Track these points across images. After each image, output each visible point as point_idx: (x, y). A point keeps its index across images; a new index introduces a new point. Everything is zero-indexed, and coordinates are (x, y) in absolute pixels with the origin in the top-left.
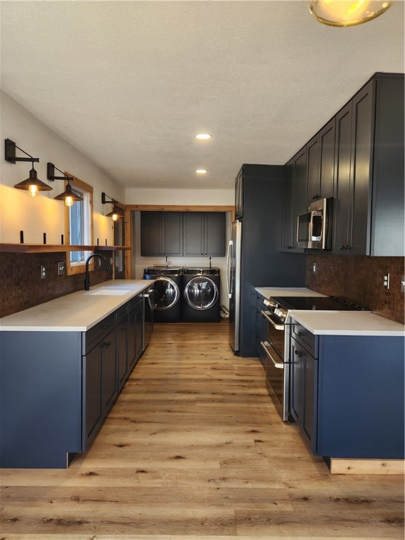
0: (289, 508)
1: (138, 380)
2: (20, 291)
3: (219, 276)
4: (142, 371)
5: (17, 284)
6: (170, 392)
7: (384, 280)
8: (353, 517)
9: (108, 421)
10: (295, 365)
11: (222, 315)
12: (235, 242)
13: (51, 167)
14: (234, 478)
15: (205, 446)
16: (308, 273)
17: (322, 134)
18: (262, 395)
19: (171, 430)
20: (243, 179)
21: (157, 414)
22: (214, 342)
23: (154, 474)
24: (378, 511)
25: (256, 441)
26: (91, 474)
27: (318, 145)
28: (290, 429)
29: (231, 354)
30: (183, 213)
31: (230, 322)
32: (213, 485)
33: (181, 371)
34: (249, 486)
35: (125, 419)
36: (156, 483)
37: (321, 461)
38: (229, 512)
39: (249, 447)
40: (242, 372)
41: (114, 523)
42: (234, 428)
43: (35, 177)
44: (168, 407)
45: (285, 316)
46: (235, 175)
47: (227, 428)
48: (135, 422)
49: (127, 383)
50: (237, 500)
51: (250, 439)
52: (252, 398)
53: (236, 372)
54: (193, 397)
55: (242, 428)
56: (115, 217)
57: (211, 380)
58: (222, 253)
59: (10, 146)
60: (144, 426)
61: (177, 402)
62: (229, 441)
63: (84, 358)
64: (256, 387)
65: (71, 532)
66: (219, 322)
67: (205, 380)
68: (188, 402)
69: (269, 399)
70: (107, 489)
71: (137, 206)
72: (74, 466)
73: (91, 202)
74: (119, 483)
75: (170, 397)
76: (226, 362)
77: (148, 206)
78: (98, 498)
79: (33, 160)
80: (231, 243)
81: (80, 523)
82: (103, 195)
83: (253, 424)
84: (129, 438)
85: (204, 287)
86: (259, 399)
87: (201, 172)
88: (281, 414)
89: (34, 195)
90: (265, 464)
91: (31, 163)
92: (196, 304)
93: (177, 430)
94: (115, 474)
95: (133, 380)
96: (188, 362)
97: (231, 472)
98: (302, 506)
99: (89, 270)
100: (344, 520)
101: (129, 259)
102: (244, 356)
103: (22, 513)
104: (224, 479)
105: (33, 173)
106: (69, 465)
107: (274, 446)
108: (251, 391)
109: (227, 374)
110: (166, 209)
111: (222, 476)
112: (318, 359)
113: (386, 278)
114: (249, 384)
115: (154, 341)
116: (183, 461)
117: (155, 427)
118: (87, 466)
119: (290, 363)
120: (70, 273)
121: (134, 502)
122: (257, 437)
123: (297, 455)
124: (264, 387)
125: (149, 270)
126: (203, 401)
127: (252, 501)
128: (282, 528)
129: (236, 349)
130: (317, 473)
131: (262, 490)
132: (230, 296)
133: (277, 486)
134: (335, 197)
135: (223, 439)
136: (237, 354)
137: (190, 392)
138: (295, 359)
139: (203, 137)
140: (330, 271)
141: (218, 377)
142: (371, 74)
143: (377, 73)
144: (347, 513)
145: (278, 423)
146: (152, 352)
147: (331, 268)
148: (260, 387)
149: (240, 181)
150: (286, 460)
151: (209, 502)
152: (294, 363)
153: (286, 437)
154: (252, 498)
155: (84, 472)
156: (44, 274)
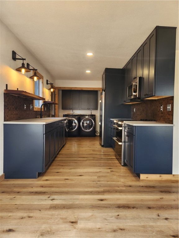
0: (124, 188)
1: (62, 154)
2: (17, 112)
3: (95, 117)
4: (64, 151)
5: (16, 109)
6: (76, 157)
7: (161, 108)
8: (148, 191)
9: (51, 166)
10: (126, 143)
11: (96, 134)
12: (102, 101)
13: (28, 65)
14: (102, 181)
15: (91, 172)
16: (132, 113)
17: (137, 53)
18: (114, 159)
19: (77, 168)
20: (105, 75)
21: (71, 164)
22: (93, 143)
23: (72, 180)
24: (157, 189)
25: (111, 171)
26: (47, 180)
27: (136, 58)
28: (125, 168)
29: (100, 147)
30: (80, 91)
31: (100, 137)
32: (94, 183)
33: (80, 152)
34: (109, 183)
35: (58, 165)
36: (73, 182)
37: (136, 176)
38: (101, 189)
39: (108, 173)
40: (105, 152)
41: (57, 193)
42: (103, 168)
43: (24, 66)
44: (75, 162)
45: (122, 124)
46: (102, 73)
47: (100, 167)
48: (62, 166)
49: (58, 155)
50: (104, 187)
51: (109, 170)
52: (109, 159)
53: (103, 152)
54: (86, 159)
55: (105, 168)
56: (52, 90)
57: (93, 154)
58: (96, 109)
59: (14, 53)
60: (66, 167)
61: (79, 160)
62: (100, 171)
63: (44, 135)
64: (111, 156)
65: (41, 195)
66: (95, 137)
67: (90, 154)
68: (83, 160)
69: (116, 159)
70: (54, 184)
71: (60, 88)
72: (40, 178)
73: (43, 83)
74: (58, 182)
75: (76, 159)
76: (99, 149)
77: (65, 87)
78: (51, 186)
79: (23, 59)
80: (100, 101)
81: (44, 193)
82: (47, 81)
83: (110, 167)
84: (61, 170)
85: (88, 123)
86: (112, 160)
87: (88, 72)
88: (121, 164)
89: (23, 73)
90: (115, 177)
91: (22, 60)
92: (85, 129)
93: (79, 168)
94: (56, 180)
95: (60, 154)
96: (83, 149)
97: (102, 179)
98: (129, 188)
99: (42, 111)
100: (145, 192)
101: (57, 110)
102: (106, 147)
103: (21, 191)
104: (99, 181)
105: (23, 64)
106: (38, 177)
107: (118, 172)
108: (109, 157)
109: (99, 152)
110: (73, 89)
111: (98, 180)
112: (135, 135)
113: (161, 107)
114: (108, 155)
115: (68, 143)
116: (83, 177)
117: (70, 167)
118: (45, 178)
119: (124, 142)
120: (35, 110)
121: (65, 187)
122: (112, 170)
123: (127, 175)
124: (114, 156)
125: (65, 115)
126: (89, 160)
127: (110, 187)
128: (121, 193)
129: (103, 144)
130: (135, 180)
131: (114, 184)
132: (100, 123)
133: (119, 183)
134: (142, 76)
135: (98, 170)
136: (103, 146)
137: (84, 158)
138: (126, 140)
139: (90, 54)
140: (141, 110)
141: (95, 153)
142: (155, 27)
143: (157, 26)
144: (146, 190)
145: (119, 166)
146: (67, 146)
147: (141, 108)
148: (113, 156)
149: (104, 76)
150: (123, 176)
151: (94, 187)
152: (126, 142)
153: (123, 170)
154: (110, 186)
155: (44, 180)
156: (25, 108)
